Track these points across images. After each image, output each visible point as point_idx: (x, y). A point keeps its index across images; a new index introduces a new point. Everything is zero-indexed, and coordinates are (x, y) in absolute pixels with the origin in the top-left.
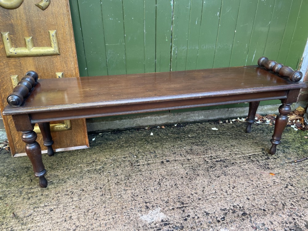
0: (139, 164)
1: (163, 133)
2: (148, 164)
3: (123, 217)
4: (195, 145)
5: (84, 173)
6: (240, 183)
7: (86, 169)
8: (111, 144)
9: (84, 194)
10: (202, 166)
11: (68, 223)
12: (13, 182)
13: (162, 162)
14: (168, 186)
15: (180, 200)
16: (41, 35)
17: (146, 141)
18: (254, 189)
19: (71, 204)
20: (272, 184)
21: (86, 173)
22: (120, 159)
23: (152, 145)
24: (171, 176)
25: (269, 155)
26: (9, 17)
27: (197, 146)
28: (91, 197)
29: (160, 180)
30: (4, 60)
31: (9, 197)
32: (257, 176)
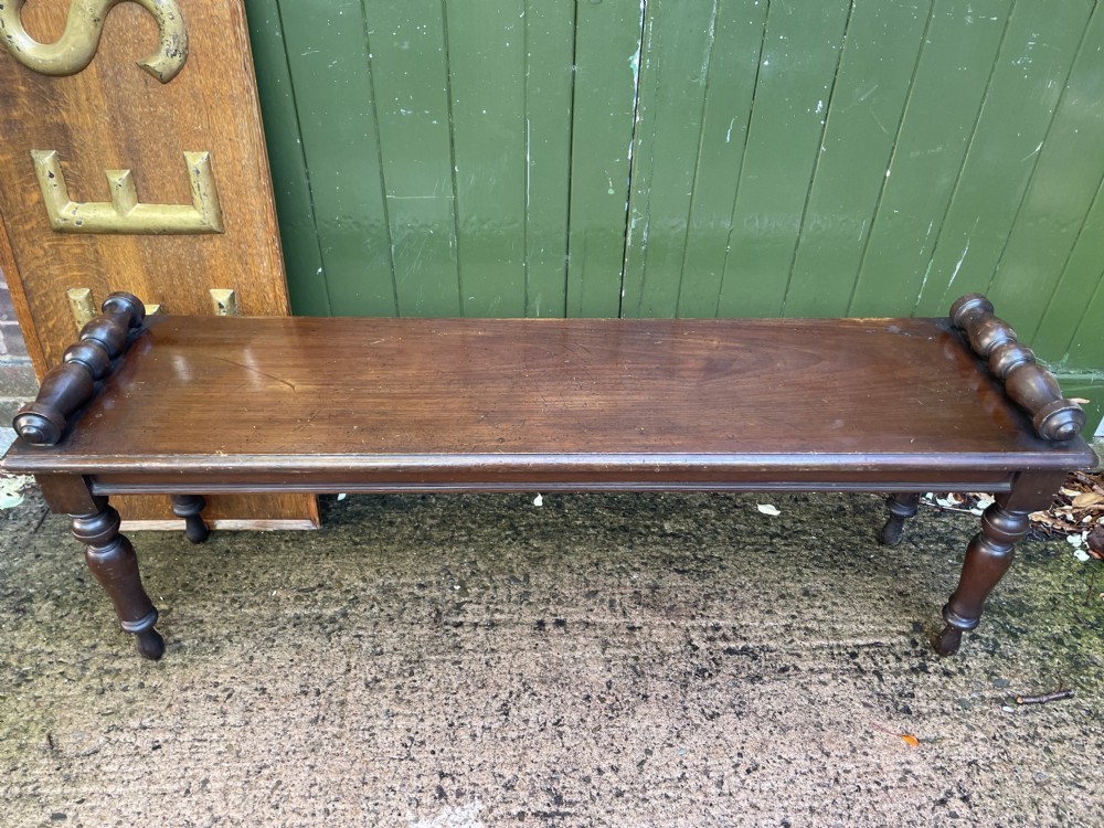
0: (461, 619)
1: (577, 500)
2: (493, 624)
3: (358, 813)
4: (677, 571)
5: (282, 625)
6: (780, 757)
7: (290, 612)
8: (391, 523)
9: (261, 705)
10: (671, 661)
11: (194, 803)
12: (68, 623)
13: (541, 624)
14: (531, 724)
15: (555, 785)
16: (161, 165)
17: (512, 527)
18: (819, 790)
19: (215, 736)
20: (891, 779)
21: (288, 626)
22: (406, 589)
23: (526, 549)
24: (554, 685)
25: (929, 655)
26: (53, 103)
27: (678, 576)
28: (280, 722)
29: (511, 693)
30: (45, 238)
31: (48, 676)
32: (850, 736)
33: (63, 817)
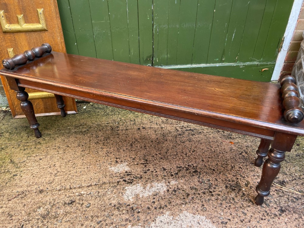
0: (118, 129)
2: (127, 130)
3: (96, 167)
5: (71, 134)
6: (200, 149)
7: (73, 131)
8: (98, 112)
9: (68, 149)
10: (172, 133)
11: (52, 169)
12: (14, 137)
13: (139, 129)
14: (138, 147)
15: (145, 158)
18: (210, 154)
19: (56, 156)
20: (228, 150)
21: (73, 134)
22: (103, 124)
23: (134, 115)
24: (143, 140)
28: (73, 152)
29: (133, 142)
31: (9, 148)
32: (217, 143)
33: (17, 175)
